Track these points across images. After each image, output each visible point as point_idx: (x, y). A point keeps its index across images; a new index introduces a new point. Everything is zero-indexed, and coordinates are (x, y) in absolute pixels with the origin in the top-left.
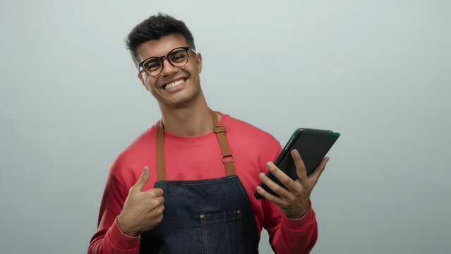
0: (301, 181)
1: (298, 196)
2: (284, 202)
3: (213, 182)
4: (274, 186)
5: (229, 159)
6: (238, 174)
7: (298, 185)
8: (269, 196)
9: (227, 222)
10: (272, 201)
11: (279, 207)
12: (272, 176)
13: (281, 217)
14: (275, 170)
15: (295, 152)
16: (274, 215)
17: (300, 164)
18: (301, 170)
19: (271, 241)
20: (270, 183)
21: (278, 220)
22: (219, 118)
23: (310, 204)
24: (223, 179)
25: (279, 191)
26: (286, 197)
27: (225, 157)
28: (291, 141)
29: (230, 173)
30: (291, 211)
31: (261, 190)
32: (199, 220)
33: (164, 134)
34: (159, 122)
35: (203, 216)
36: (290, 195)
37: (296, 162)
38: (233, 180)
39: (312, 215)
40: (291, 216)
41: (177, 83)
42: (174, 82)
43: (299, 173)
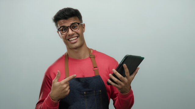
0: (127, 77)
1: (125, 84)
2: (119, 86)
3: (89, 78)
4: (115, 79)
5: (96, 68)
6: (100, 75)
7: (125, 79)
8: (113, 84)
9: (95, 95)
10: (115, 86)
12: (114, 75)
13: (118, 93)
14: (116, 73)
15: (125, 65)
16: (115, 93)
17: (127, 70)
18: (127, 73)
19: (114, 104)
20: (114, 78)
21: (117, 95)
22: (92, 51)
23: (131, 87)
24: (93, 77)
25: (117, 82)
26: (120, 84)
28: (123, 60)
29: (97, 74)
30: (122, 90)
31: (110, 81)
32: (83, 94)
33: (68, 58)
34: (66, 53)
35: (85, 93)
36: (122, 83)
37: (125, 69)
38: (98, 78)
39: (131, 92)
40: (122, 92)
41: (74, 39)
42: (73, 38)
43: (126, 74)
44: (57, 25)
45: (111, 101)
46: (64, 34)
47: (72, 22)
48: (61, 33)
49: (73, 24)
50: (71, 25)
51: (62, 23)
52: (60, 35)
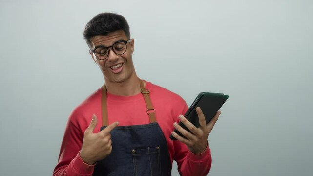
0: (202, 128)
1: (199, 138)
2: (190, 143)
3: (141, 127)
4: (184, 132)
5: (152, 111)
6: (158, 122)
7: (200, 131)
8: (179, 138)
9: (150, 154)
10: (183, 142)
11: (186, 145)
12: (182, 125)
13: (187, 151)
14: (185, 121)
15: (198, 109)
16: (183, 150)
17: (202, 117)
18: (202, 121)
19: (179, 169)
20: (181, 129)
21: (186, 153)
22: (145, 84)
23: (207, 143)
24: (148, 125)
25: (187, 135)
26: (192, 139)
27: (149, 110)
28: (196, 101)
29: (153, 121)
30: (194, 149)
31: (175, 134)
32: (131, 153)
33: (107, 95)
34: (103, 86)
35: (134, 151)
36: (195, 138)
37: (198, 115)
38: (155, 127)
39: (208, 151)
40: (194, 152)
41: (118, 66)
42: (116, 65)
43: (200, 123)
44: (90, 43)
45: (175, 164)
46: (102, 58)
47: (115, 40)
48: (97, 57)
49: (116, 43)
50: (114, 44)
51: (100, 40)
52: (96, 59)
